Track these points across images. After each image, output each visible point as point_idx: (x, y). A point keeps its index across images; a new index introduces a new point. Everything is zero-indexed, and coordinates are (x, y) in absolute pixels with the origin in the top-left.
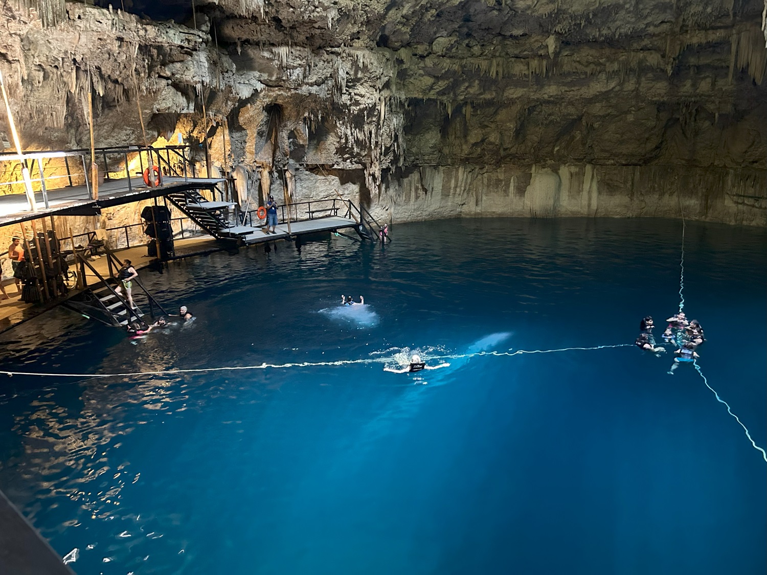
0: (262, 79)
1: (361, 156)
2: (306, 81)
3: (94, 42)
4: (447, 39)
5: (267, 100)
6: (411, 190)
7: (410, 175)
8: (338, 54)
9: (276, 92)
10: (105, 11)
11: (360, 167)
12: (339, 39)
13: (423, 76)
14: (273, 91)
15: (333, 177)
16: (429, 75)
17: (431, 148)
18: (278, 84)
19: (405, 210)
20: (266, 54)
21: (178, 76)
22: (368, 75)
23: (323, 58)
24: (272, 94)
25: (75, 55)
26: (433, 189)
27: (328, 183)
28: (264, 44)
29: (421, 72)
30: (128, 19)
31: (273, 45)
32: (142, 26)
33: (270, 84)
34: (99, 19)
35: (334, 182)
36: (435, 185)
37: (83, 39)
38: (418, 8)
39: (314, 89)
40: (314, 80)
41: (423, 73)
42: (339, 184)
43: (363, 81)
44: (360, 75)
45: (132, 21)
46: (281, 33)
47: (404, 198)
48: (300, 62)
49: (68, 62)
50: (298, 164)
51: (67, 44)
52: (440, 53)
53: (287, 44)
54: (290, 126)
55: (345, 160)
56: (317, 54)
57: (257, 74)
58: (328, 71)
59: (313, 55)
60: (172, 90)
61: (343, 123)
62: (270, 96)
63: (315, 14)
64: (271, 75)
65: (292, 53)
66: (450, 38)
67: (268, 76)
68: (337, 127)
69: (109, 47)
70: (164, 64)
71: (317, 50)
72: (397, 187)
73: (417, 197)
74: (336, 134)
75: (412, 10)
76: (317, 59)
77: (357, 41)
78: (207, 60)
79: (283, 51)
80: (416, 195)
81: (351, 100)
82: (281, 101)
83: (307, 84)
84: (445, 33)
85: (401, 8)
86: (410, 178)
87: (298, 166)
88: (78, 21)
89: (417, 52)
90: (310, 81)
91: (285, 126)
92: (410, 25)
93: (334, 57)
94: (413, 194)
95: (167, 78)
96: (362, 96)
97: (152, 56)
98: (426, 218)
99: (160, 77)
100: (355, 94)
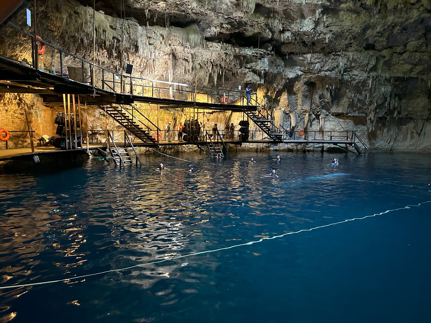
0: (301, 70)
1: (363, 109)
2: (323, 69)
3: (217, 55)
4: (416, 42)
5: (305, 80)
6: (408, 133)
7: (408, 124)
8: (339, 55)
9: (309, 76)
10: (219, 44)
11: (364, 115)
12: (339, 48)
13: (404, 64)
14: (308, 75)
15: (349, 121)
16: (408, 63)
17: (422, 108)
18: (309, 71)
19: (403, 145)
20: (301, 58)
21: (254, 68)
22: (358, 64)
23: (331, 58)
24: (307, 76)
25: (211, 59)
26: (425, 133)
27: (346, 124)
28: (299, 54)
29: (402, 62)
30: (228, 46)
31: (304, 54)
32: (233, 48)
33: (306, 72)
34: (217, 46)
35: (350, 123)
36: (427, 131)
37: (213, 54)
38: (386, 27)
39: (328, 73)
40: (326, 69)
41: (404, 63)
42: (354, 125)
43: (356, 68)
44: (353, 65)
45: (229, 47)
46: (306, 48)
47: (402, 137)
48: (318, 60)
49: (209, 63)
50: (328, 112)
51: (208, 56)
52: (412, 50)
53: (310, 53)
54: (320, 92)
55: (355, 111)
56: (327, 56)
57: (299, 67)
58: (335, 64)
59: (325, 57)
60: (252, 73)
61: (350, 91)
62: (306, 78)
63: (320, 37)
64: (305, 68)
65: (313, 56)
66: (418, 41)
67: (304, 68)
68: (347, 93)
69: (222, 56)
70: (247, 63)
71: (327, 54)
72: (397, 130)
73: (412, 138)
74: (347, 96)
75: (382, 29)
76: (327, 59)
77: (350, 48)
78: (268, 61)
79: (309, 56)
80: (412, 136)
81: (351, 78)
82: (313, 80)
83: (323, 71)
84: (414, 39)
85: (375, 28)
86: (407, 126)
87: (328, 113)
88: (210, 48)
89: (397, 51)
90: (325, 69)
91: (317, 92)
92: (385, 37)
93: (337, 57)
94: (409, 136)
95: (249, 69)
96: (357, 76)
97: (241, 60)
98: (419, 151)
99: (246, 68)
100: (353, 75)
